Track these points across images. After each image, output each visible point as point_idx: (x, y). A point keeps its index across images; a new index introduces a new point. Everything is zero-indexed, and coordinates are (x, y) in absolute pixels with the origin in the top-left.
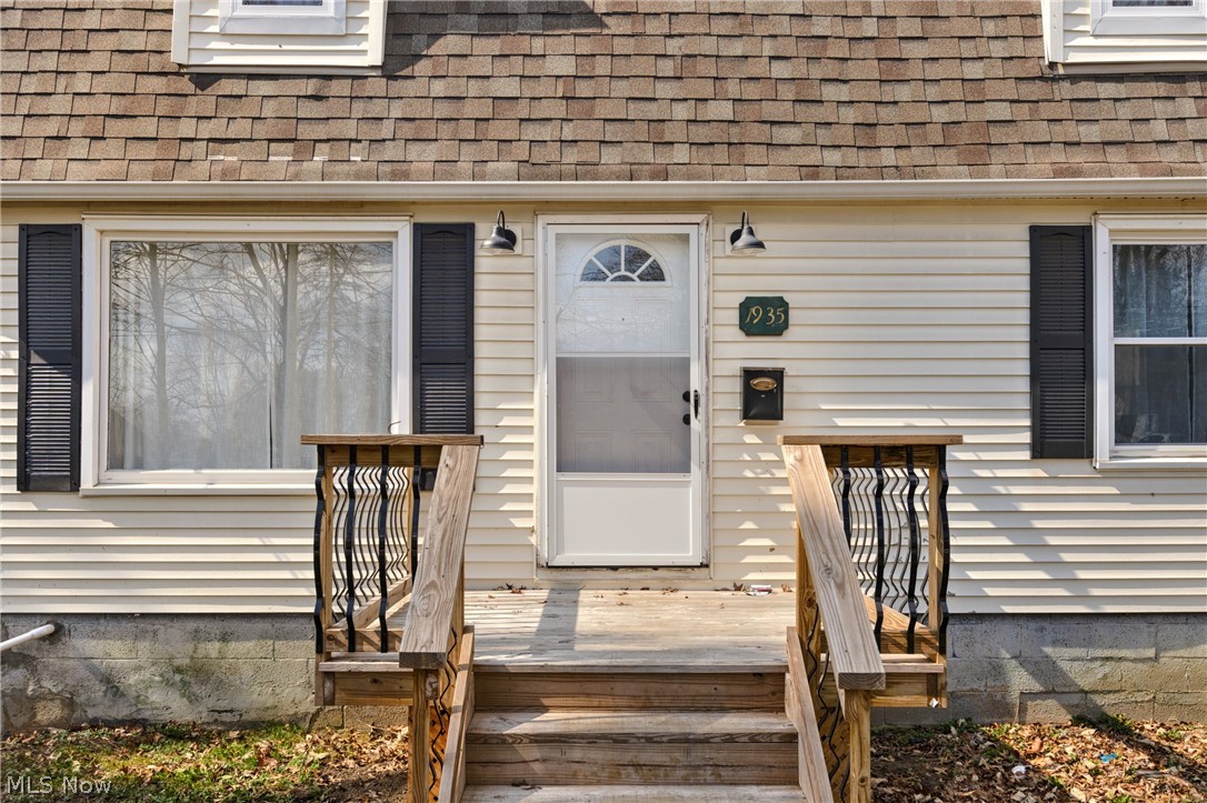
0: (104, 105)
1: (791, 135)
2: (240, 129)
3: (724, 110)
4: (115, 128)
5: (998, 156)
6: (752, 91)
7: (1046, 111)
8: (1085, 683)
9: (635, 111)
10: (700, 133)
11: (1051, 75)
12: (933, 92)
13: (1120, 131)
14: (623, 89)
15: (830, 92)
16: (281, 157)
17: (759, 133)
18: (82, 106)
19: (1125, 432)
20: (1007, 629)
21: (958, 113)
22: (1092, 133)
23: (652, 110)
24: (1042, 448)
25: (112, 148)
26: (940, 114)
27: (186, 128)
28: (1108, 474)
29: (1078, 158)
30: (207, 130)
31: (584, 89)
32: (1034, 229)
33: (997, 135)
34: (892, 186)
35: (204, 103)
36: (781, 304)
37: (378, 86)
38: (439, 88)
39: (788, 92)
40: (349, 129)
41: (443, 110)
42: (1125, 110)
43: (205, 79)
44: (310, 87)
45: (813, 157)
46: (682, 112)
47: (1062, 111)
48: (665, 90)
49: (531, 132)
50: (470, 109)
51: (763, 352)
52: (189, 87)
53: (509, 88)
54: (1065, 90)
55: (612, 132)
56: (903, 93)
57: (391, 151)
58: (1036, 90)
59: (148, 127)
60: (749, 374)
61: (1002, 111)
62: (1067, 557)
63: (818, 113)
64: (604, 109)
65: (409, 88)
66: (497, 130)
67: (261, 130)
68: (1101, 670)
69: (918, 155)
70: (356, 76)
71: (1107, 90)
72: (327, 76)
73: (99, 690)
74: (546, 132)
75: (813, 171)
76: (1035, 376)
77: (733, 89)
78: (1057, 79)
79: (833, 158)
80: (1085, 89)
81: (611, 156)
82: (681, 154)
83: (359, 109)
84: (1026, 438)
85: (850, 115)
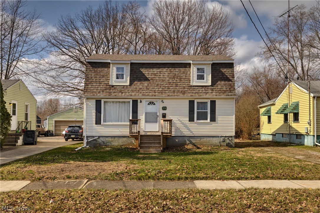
0: (103, 89)
1: (167, 92)
2: (116, 91)
3: (161, 89)
4: (105, 91)
5: (186, 94)
6: (164, 87)
7: (191, 90)
8: (194, 142)
9: (153, 89)
10: (159, 92)
11: (191, 86)
12: (180, 88)
13: (197, 92)
14: (152, 87)
15: (171, 88)
16: (120, 94)
17: (164, 92)
18: (102, 89)
19: (198, 119)
20: (187, 137)
21: (182, 90)
22: (194, 92)
23: (154, 89)
24: (190, 121)
25: (104, 93)
26: (181, 90)
27: (111, 91)
28: (196, 123)
29: (193, 94)
30: (113, 91)
31: (148, 87)
32: (189, 101)
33: (186, 92)
34: (176, 97)
35: (113, 88)
36: (166, 107)
37: (129, 87)
38: (135, 87)
39: (167, 88)
40: (126, 91)
41: (135, 89)
42: (198, 90)
43: (113, 86)
44: (123, 87)
45: (169, 94)
46: (157, 89)
47: (192, 90)
48: (156, 87)
49: (143, 91)
50: (138, 89)
51: (164, 112)
52: (111, 87)
53: (141, 87)
54: (192, 88)
55: (151, 91)
56: (178, 88)
57: (130, 93)
58: (189, 88)
59: (108, 91)
60: (163, 114)
61: (186, 90)
62: (192, 131)
63: (170, 90)
64: (150, 89)
65: (132, 87)
66: (140, 91)
67: (118, 91)
68: (195, 141)
69: (178, 94)
70: (127, 86)
71: (196, 88)
72: (124, 86)
73: (102, 143)
74: (144, 91)
75: (169, 96)
76: (189, 114)
77: (162, 87)
78: (192, 86)
79: (171, 94)
80: (194, 88)
81: (150, 94)
82: (157, 94)
83: (127, 89)
84: (188, 120)
85: (172, 90)
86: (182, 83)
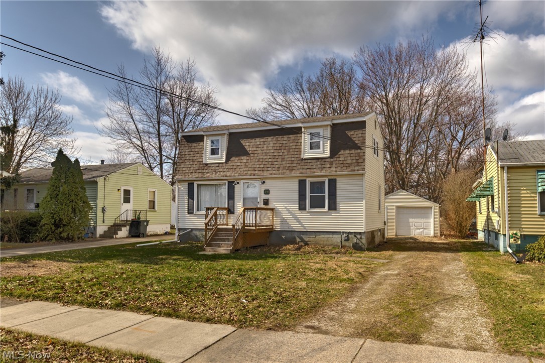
0: (197, 168)
1: (270, 169)
2: (210, 171)
3: (262, 166)
4: (197, 171)
5: (294, 171)
6: (266, 163)
7: (301, 164)
8: (306, 240)
9: (252, 166)
10: (259, 169)
11: (302, 160)
12: (287, 162)
13: (309, 167)
14: (251, 164)
15: (275, 163)
16: (214, 174)
17: (266, 169)
18: (194, 169)
19: (311, 207)
20: (296, 233)
21: (289, 165)
22: (306, 167)
23: (255, 166)
24: (300, 209)
25: (197, 174)
26: (288, 165)
27: (204, 171)
28: (308, 212)
29: (304, 171)
30: (207, 171)
31: (247, 164)
32: (299, 180)
33: (294, 168)
34: (280, 175)
35: (206, 168)
36: (269, 190)
37: (225, 164)
38: (231, 164)
39: (270, 163)
40: (221, 170)
41: (231, 167)
42: (311, 164)
43: (207, 164)
44: (217, 165)
45: (271, 172)
46: (258, 166)
47: (303, 164)
48: (256, 163)
49: (241, 170)
50: (235, 167)
51: (266, 197)
52: (205, 165)
53: (238, 164)
54: (304, 161)
55: (250, 169)
56: (284, 163)
57: (225, 173)
58: (299, 162)
59: (201, 171)
60: (264, 199)
61: (295, 165)
62: (298, 223)
63: (273, 166)
64: (249, 166)
65: (228, 164)
66: (237, 169)
67: (212, 171)
68: (308, 239)
69: (284, 171)
70: (222, 163)
71: (309, 161)
72: (219, 163)
73: (196, 238)
74: (242, 170)
75: (271, 174)
76: (299, 199)
77: (264, 163)
78: (303, 160)
79: (274, 172)
80: (306, 161)
81: (249, 173)
82: (257, 172)
83: (222, 168)
84: (298, 207)
85: (277, 166)
86: (290, 156)
